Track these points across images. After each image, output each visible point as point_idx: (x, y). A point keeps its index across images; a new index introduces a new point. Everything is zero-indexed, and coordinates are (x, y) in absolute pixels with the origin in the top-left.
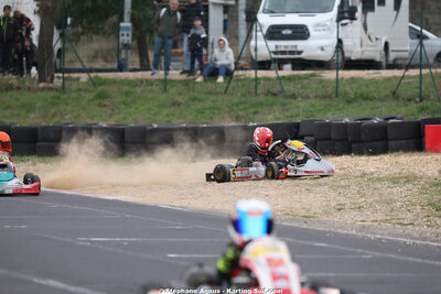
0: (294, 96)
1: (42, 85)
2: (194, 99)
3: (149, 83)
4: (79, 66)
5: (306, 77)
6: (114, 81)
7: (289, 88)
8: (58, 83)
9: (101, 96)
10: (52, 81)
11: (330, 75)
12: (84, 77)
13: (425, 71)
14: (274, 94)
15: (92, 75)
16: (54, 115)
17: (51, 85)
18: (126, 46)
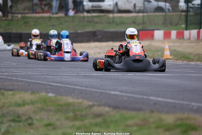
0: (97, 23)
1: (4, 18)
2: (60, 24)
3: (44, 18)
4: (18, 12)
5: (103, 16)
6: (31, 17)
7: (96, 20)
8: (10, 18)
9: (26, 23)
10: (7, 17)
11: (111, 15)
12: (20, 16)
13: (145, 14)
14: (90, 22)
15: (23, 15)
16: (8, 29)
17: (7, 19)
18: (36, 5)
